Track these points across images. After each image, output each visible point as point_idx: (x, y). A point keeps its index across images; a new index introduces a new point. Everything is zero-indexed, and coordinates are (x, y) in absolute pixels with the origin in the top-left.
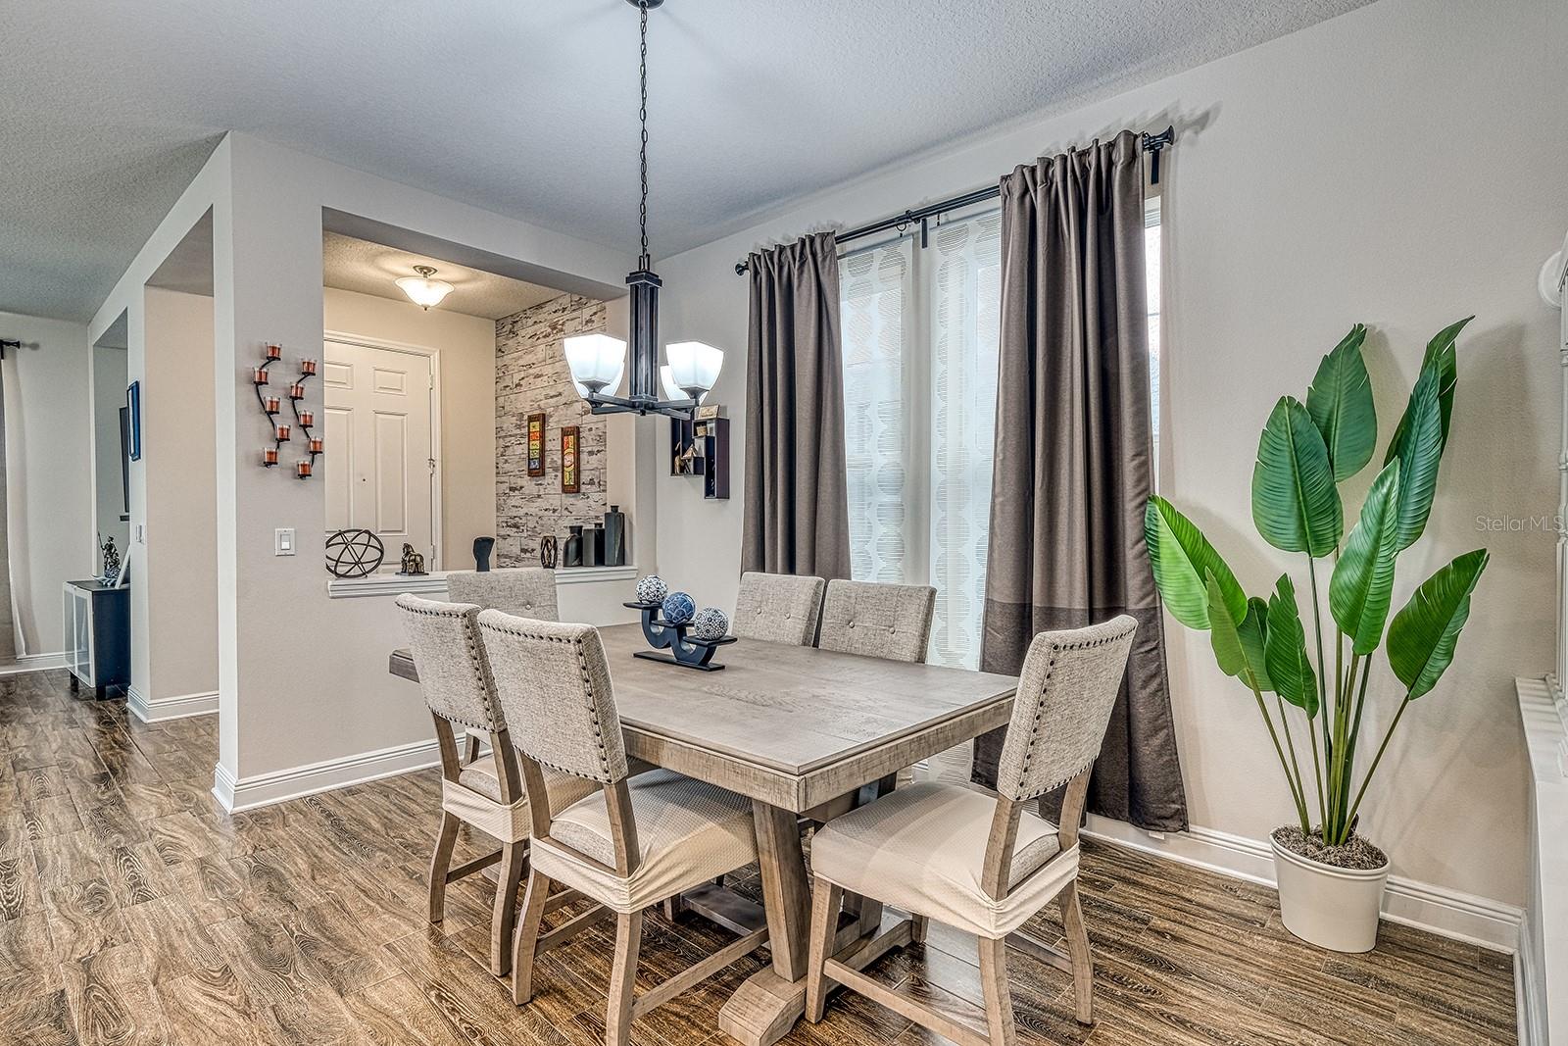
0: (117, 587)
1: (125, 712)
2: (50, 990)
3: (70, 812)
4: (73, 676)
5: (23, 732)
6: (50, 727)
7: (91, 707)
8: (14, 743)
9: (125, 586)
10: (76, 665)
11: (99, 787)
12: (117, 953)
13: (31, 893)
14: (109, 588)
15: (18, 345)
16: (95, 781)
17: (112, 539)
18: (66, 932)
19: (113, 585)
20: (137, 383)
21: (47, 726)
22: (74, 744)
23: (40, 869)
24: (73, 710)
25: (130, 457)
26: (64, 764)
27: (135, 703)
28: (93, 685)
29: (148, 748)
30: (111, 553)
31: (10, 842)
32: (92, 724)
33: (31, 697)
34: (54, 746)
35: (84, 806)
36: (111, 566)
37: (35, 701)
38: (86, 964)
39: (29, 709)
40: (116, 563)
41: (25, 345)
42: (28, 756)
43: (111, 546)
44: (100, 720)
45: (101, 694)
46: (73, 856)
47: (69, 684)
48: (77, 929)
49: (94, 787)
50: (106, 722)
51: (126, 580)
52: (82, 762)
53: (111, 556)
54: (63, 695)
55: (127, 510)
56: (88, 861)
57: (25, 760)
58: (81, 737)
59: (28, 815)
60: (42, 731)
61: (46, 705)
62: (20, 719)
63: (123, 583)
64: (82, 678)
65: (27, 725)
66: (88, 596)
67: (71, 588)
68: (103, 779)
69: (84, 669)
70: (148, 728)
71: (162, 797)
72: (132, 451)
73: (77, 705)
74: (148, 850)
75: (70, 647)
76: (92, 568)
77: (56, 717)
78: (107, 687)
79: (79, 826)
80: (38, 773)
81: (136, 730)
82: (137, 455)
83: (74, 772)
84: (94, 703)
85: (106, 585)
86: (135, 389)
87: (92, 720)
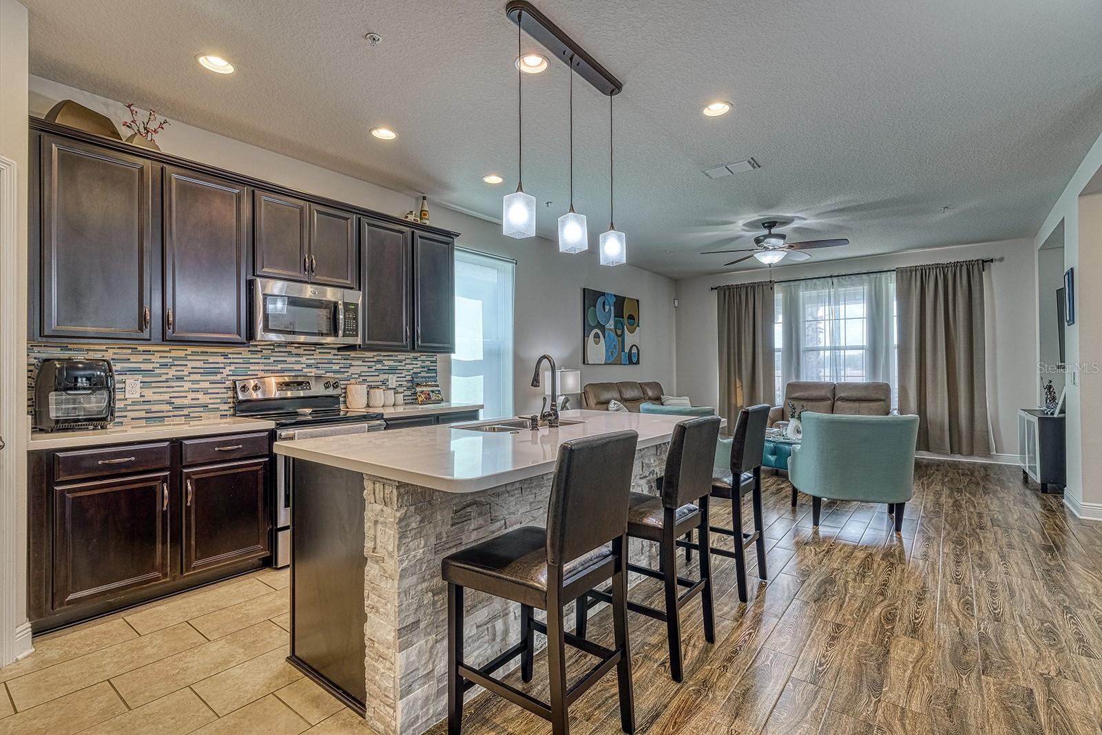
0: (1055, 416)
1: (1062, 506)
3: (1028, 565)
4: (1024, 472)
5: (996, 502)
6: (1012, 502)
7: (1038, 496)
8: (992, 507)
9: (1061, 415)
10: (1027, 465)
11: (1047, 555)
12: (1069, 685)
14: (1049, 416)
15: (992, 261)
16: (1043, 549)
17: (1051, 381)
18: (1032, 650)
19: (1052, 414)
20: (1072, 269)
21: (1010, 502)
22: (1028, 519)
24: (1025, 495)
25: (1066, 323)
26: (1022, 531)
27: (1070, 501)
28: (1039, 481)
29: (1081, 536)
30: (1050, 392)
32: (1038, 507)
33: (999, 480)
34: (1015, 517)
35: (1038, 564)
36: (1050, 401)
37: (1000, 482)
39: (999, 489)
40: (1054, 399)
41: (996, 260)
42: (1000, 518)
43: (1050, 387)
44: (1044, 506)
45: (1044, 489)
46: (1032, 597)
47: (1022, 477)
49: (1044, 554)
50: (1050, 511)
51: (1063, 411)
52: (1034, 533)
53: (1051, 394)
54: (1019, 483)
55: (1063, 360)
56: (1043, 606)
57: (999, 521)
58: (1032, 515)
59: (1003, 557)
60: (1007, 504)
61: (1008, 488)
62: (995, 492)
63: (1059, 413)
64: (1031, 474)
65: (998, 498)
66: (1035, 420)
67: (1023, 414)
68: (1048, 549)
69: (1033, 469)
70: (1081, 523)
71: (1097, 581)
72: (1068, 319)
73: (1028, 492)
74: (1087, 616)
75: (1023, 453)
76: (1037, 401)
77: (1015, 497)
78: (1048, 485)
79: (1035, 577)
80: (1006, 531)
81: (1071, 521)
82: (1072, 321)
83: (1030, 538)
84: (1040, 493)
85: (1047, 413)
86: (1070, 274)
87: (1039, 506)
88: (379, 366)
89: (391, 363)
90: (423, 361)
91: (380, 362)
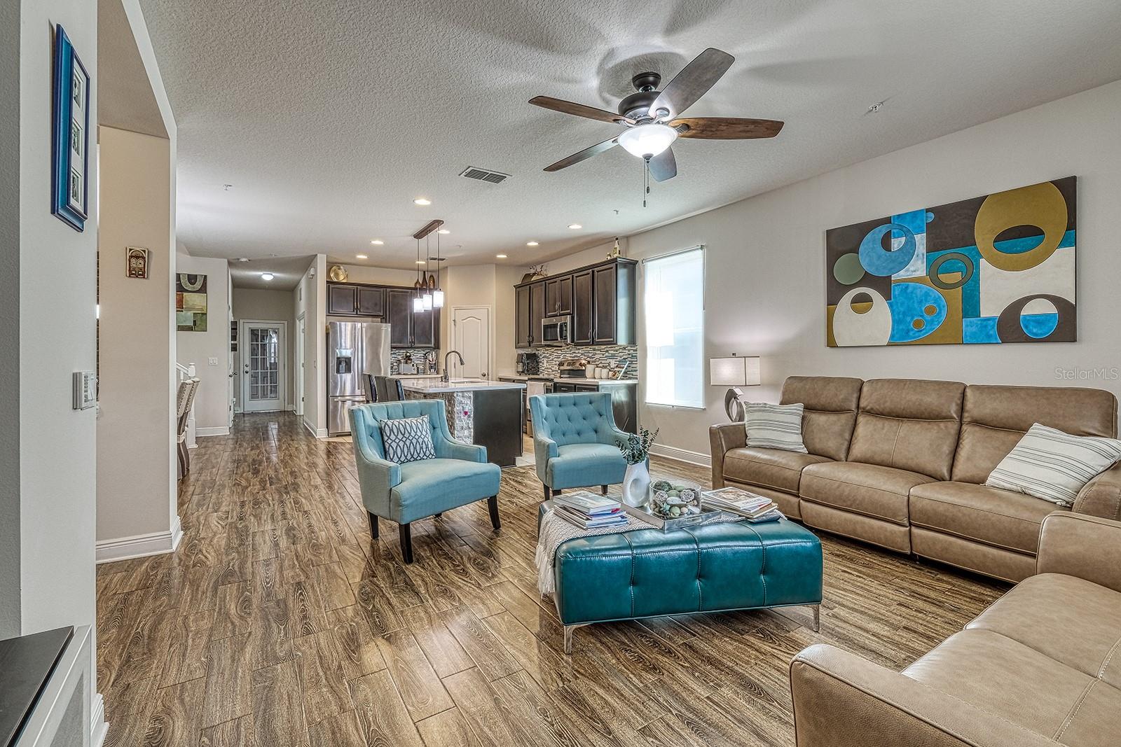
2: (273, 486)
12: (256, 491)
13: (276, 507)
18: (267, 496)
23: (273, 515)
31: (284, 529)
35: (247, 549)
38: (264, 489)
46: (260, 519)
48: (265, 497)
79: (254, 534)
88: (607, 354)
89: (612, 352)
90: (629, 350)
91: (607, 351)
